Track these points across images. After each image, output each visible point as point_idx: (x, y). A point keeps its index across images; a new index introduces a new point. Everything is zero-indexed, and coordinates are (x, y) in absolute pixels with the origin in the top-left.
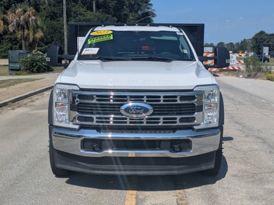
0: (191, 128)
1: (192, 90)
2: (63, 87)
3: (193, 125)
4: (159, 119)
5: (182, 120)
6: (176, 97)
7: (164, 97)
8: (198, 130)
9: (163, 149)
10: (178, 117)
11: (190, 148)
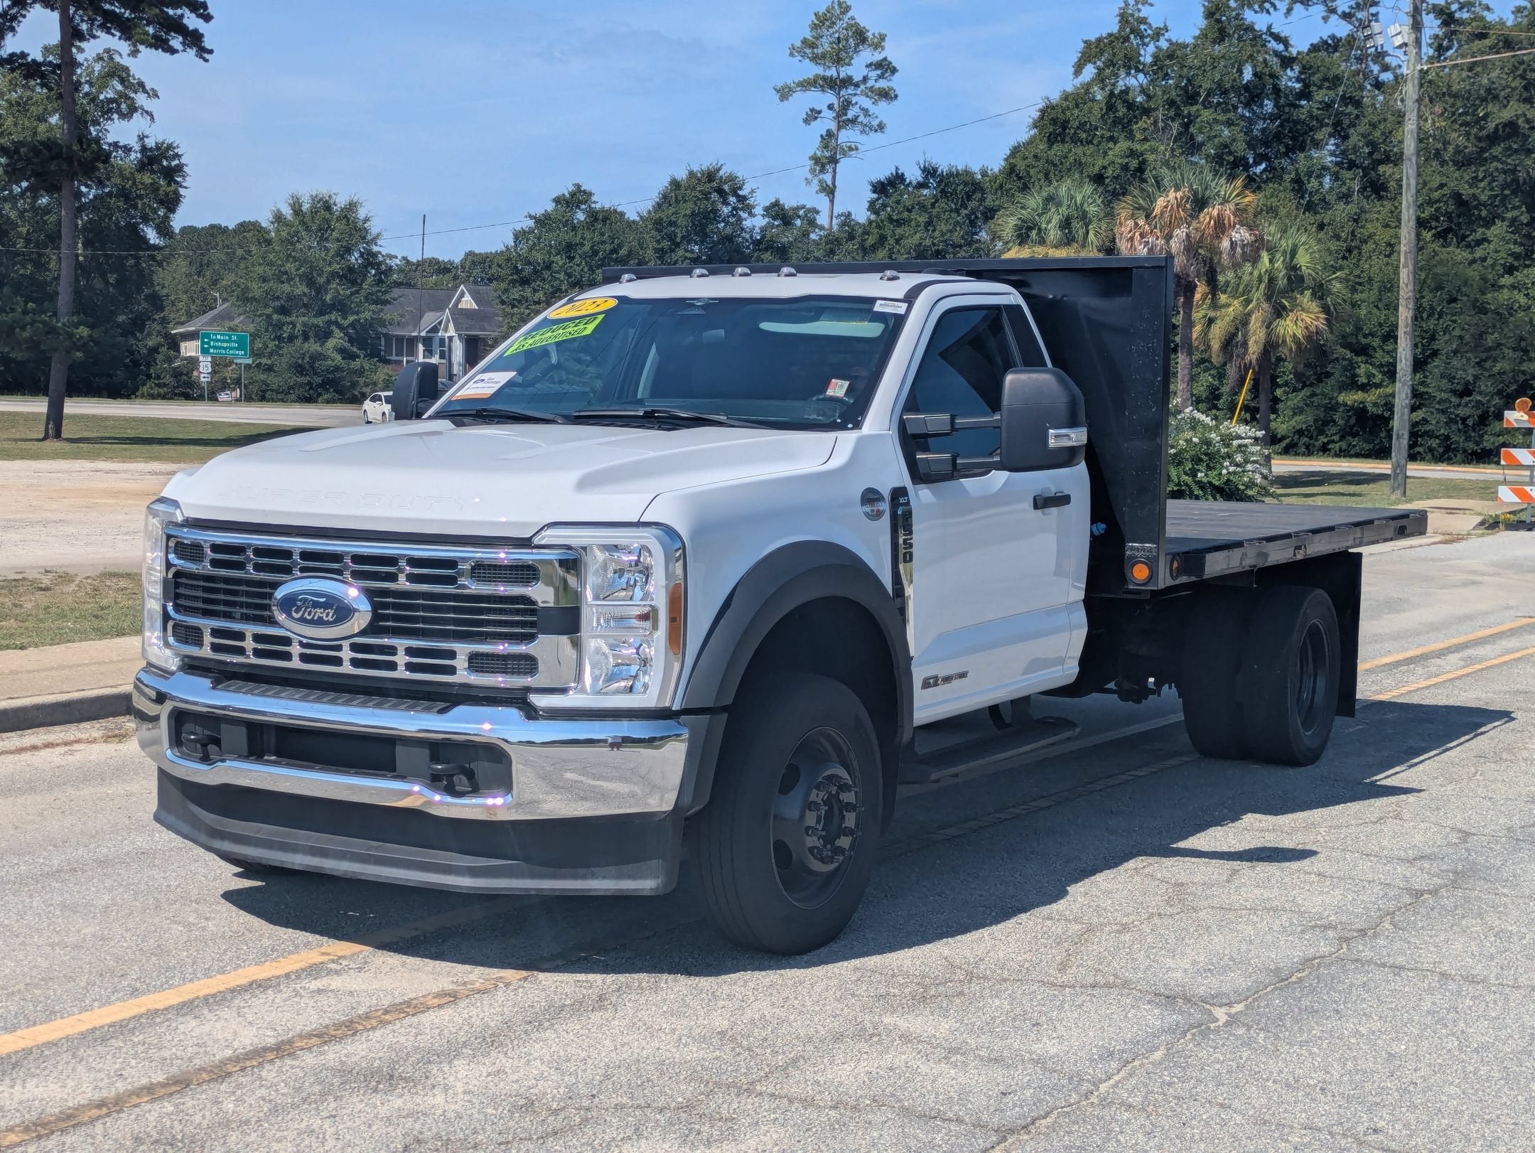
0: (519, 700)
1: (525, 543)
3: (528, 690)
4: (392, 650)
5: (477, 662)
7: (412, 563)
8: (556, 714)
9: (402, 777)
10: (463, 649)
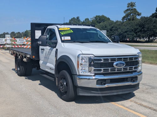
0: (136, 71)
1: (136, 55)
2: (83, 56)
6: (133, 58)
7: (129, 58)
10: (134, 67)
11: (137, 80)
